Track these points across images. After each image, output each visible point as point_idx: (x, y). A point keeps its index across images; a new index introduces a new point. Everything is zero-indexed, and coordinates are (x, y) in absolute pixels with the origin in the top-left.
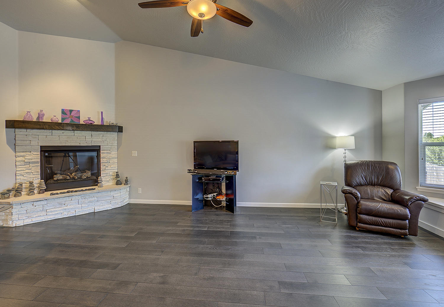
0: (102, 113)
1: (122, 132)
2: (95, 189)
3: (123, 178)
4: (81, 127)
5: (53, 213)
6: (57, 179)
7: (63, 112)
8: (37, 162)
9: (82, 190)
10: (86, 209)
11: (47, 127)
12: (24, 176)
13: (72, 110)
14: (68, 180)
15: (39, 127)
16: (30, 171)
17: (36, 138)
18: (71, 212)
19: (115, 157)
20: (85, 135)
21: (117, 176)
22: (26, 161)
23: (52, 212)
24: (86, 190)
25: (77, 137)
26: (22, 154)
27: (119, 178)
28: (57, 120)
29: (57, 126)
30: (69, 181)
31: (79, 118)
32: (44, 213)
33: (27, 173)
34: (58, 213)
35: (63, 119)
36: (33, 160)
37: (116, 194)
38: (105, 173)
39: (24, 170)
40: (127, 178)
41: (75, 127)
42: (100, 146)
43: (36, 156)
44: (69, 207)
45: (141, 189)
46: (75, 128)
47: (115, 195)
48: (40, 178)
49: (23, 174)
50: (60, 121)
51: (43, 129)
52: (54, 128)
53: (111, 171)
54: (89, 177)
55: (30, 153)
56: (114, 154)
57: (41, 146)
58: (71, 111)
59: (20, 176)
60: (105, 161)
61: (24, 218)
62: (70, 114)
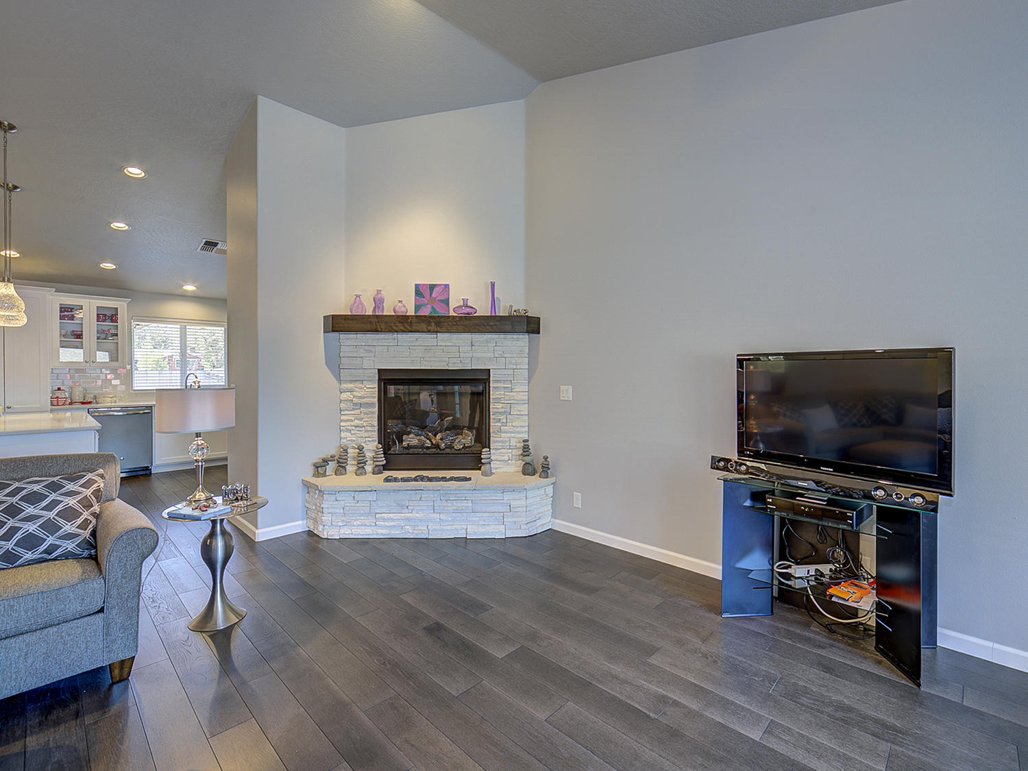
0: (493, 285)
1: (539, 333)
2: (470, 479)
3: (537, 457)
4: (446, 324)
5: (387, 524)
6: (408, 444)
7: (419, 291)
8: (372, 405)
9: (444, 479)
10: (449, 528)
11: (383, 326)
12: (352, 432)
13: (435, 286)
14: (428, 448)
15: (368, 326)
16: (360, 422)
17: (371, 352)
18: (420, 528)
19: (522, 400)
20: (459, 343)
21: (526, 449)
22: (355, 400)
23: (384, 520)
24: (452, 479)
25: (442, 348)
26: (350, 386)
27: (528, 456)
28: (403, 309)
29: (400, 322)
30: (428, 451)
31: (447, 302)
32: (371, 520)
33: (356, 427)
34: (395, 526)
35: (417, 308)
36: (366, 400)
37: (517, 501)
38: (501, 439)
39: (351, 421)
40: (547, 458)
41: (433, 324)
42: (489, 370)
43: (369, 392)
44: (415, 515)
45: (580, 494)
46: (433, 327)
47: (513, 503)
48: (377, 439)
49: (350, 428)
50: (411, 312)
51: (376, 331)
52: (395, 328)
53: (513, 435)
54: (469, 447)
55: (360, 385)
56: (521, 391)
57: (379, 370)
58: (432, 287)
59: (346, 431)
60: (500, 410)
61: (340, 524)
62: (431, 295)
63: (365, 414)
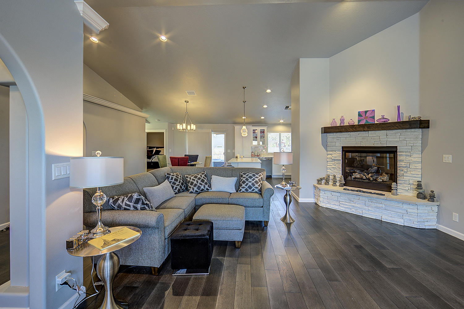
0: (399, 107)
1: (429, 128)
2: (384, 195)
3: (427, 191)
4: (372, 127)
5: (344, 206)
6: (355, 177)
7: (360, 114)
8: (339, 160)
9: (370, 193)
10: (373, 214)
11: (344, 130)
12: (332, 170)
13: (368, 111)
14: (364, 179)
15: (338, 130)
16: (334, 166)
17: (339, 140)
18: (359, 211)
19: (417, 161)
20: (380, 135)
21: (419, 186)
22: (333, 158)
23: (343, 204)
24: (374, 193)
25: (371, 137)
26: (331, 153)
27: (421, 189)
28: (352, 122)
29: (351, 128)
30: (364, 181)
31: (373, 117)
32: (337, 203)
33: (333, 168)
34: (347, 208)
35: (359, 121)
36: (337, 158)
37: (412, 210)
38: (404, 179)
39: (331, 166)
40: (434, 192)
41: (366, 128)
42: (397, 147)
43: (339, 155)
44: (356, 205)
46: (366, 129)
47: (409, 210)
48: (341, 173)
49: (331, 168)
50: (356, 123)
51: (341, 132)
52: (349, 131)
53: (411, 178)
54: (386, 181)
55: (335, 152)
56: (416, 157)
57: (342, 147)
58: (366, 112)
59: (329, 169)
60: (404, 166)
61: (326, 202)
62: (365, 115)
63: (337, 163)
